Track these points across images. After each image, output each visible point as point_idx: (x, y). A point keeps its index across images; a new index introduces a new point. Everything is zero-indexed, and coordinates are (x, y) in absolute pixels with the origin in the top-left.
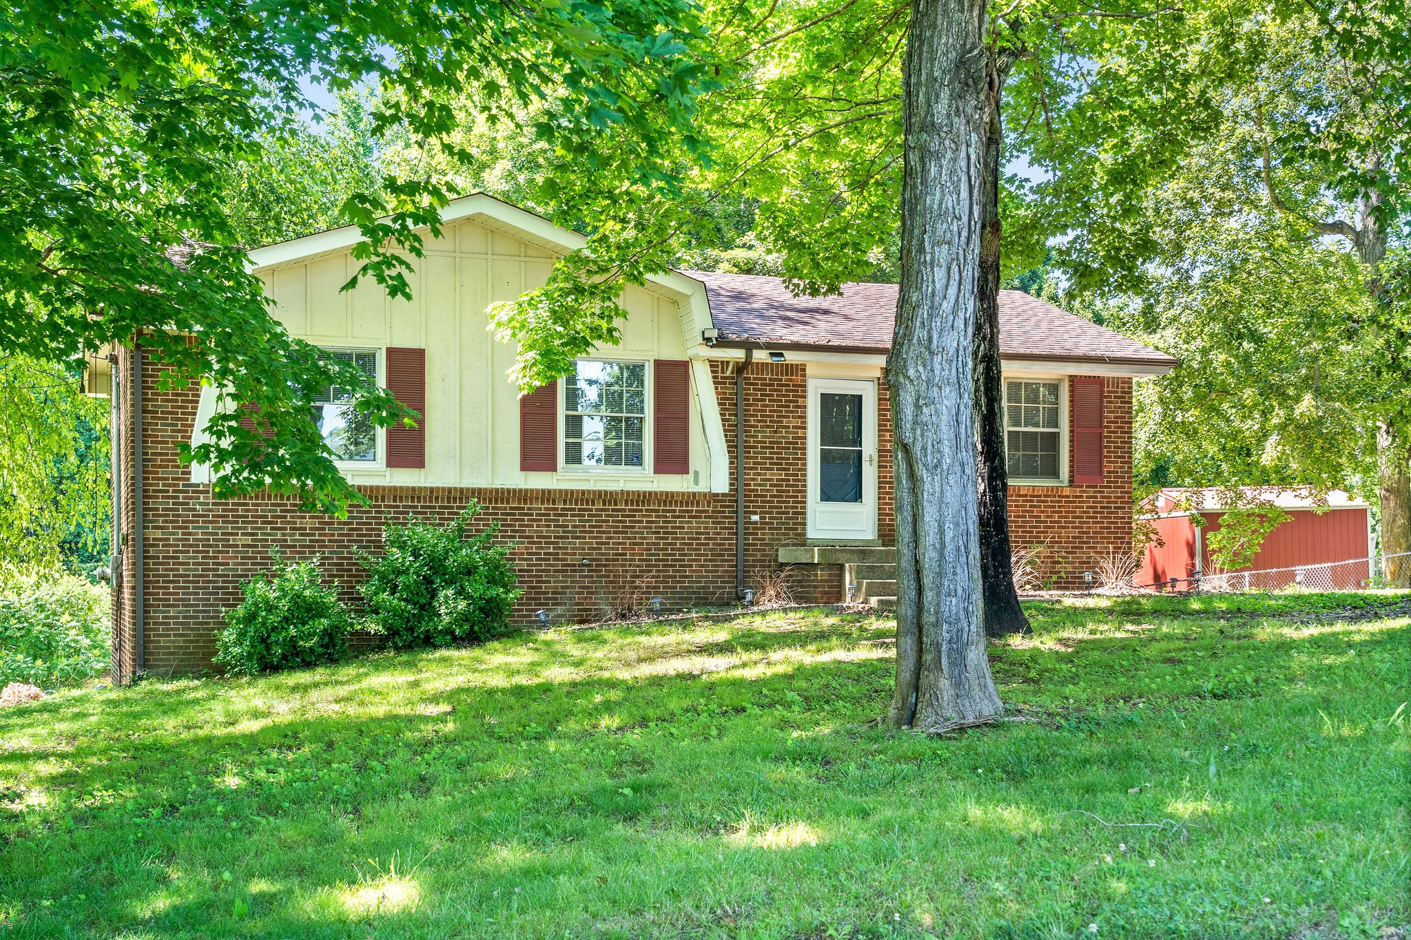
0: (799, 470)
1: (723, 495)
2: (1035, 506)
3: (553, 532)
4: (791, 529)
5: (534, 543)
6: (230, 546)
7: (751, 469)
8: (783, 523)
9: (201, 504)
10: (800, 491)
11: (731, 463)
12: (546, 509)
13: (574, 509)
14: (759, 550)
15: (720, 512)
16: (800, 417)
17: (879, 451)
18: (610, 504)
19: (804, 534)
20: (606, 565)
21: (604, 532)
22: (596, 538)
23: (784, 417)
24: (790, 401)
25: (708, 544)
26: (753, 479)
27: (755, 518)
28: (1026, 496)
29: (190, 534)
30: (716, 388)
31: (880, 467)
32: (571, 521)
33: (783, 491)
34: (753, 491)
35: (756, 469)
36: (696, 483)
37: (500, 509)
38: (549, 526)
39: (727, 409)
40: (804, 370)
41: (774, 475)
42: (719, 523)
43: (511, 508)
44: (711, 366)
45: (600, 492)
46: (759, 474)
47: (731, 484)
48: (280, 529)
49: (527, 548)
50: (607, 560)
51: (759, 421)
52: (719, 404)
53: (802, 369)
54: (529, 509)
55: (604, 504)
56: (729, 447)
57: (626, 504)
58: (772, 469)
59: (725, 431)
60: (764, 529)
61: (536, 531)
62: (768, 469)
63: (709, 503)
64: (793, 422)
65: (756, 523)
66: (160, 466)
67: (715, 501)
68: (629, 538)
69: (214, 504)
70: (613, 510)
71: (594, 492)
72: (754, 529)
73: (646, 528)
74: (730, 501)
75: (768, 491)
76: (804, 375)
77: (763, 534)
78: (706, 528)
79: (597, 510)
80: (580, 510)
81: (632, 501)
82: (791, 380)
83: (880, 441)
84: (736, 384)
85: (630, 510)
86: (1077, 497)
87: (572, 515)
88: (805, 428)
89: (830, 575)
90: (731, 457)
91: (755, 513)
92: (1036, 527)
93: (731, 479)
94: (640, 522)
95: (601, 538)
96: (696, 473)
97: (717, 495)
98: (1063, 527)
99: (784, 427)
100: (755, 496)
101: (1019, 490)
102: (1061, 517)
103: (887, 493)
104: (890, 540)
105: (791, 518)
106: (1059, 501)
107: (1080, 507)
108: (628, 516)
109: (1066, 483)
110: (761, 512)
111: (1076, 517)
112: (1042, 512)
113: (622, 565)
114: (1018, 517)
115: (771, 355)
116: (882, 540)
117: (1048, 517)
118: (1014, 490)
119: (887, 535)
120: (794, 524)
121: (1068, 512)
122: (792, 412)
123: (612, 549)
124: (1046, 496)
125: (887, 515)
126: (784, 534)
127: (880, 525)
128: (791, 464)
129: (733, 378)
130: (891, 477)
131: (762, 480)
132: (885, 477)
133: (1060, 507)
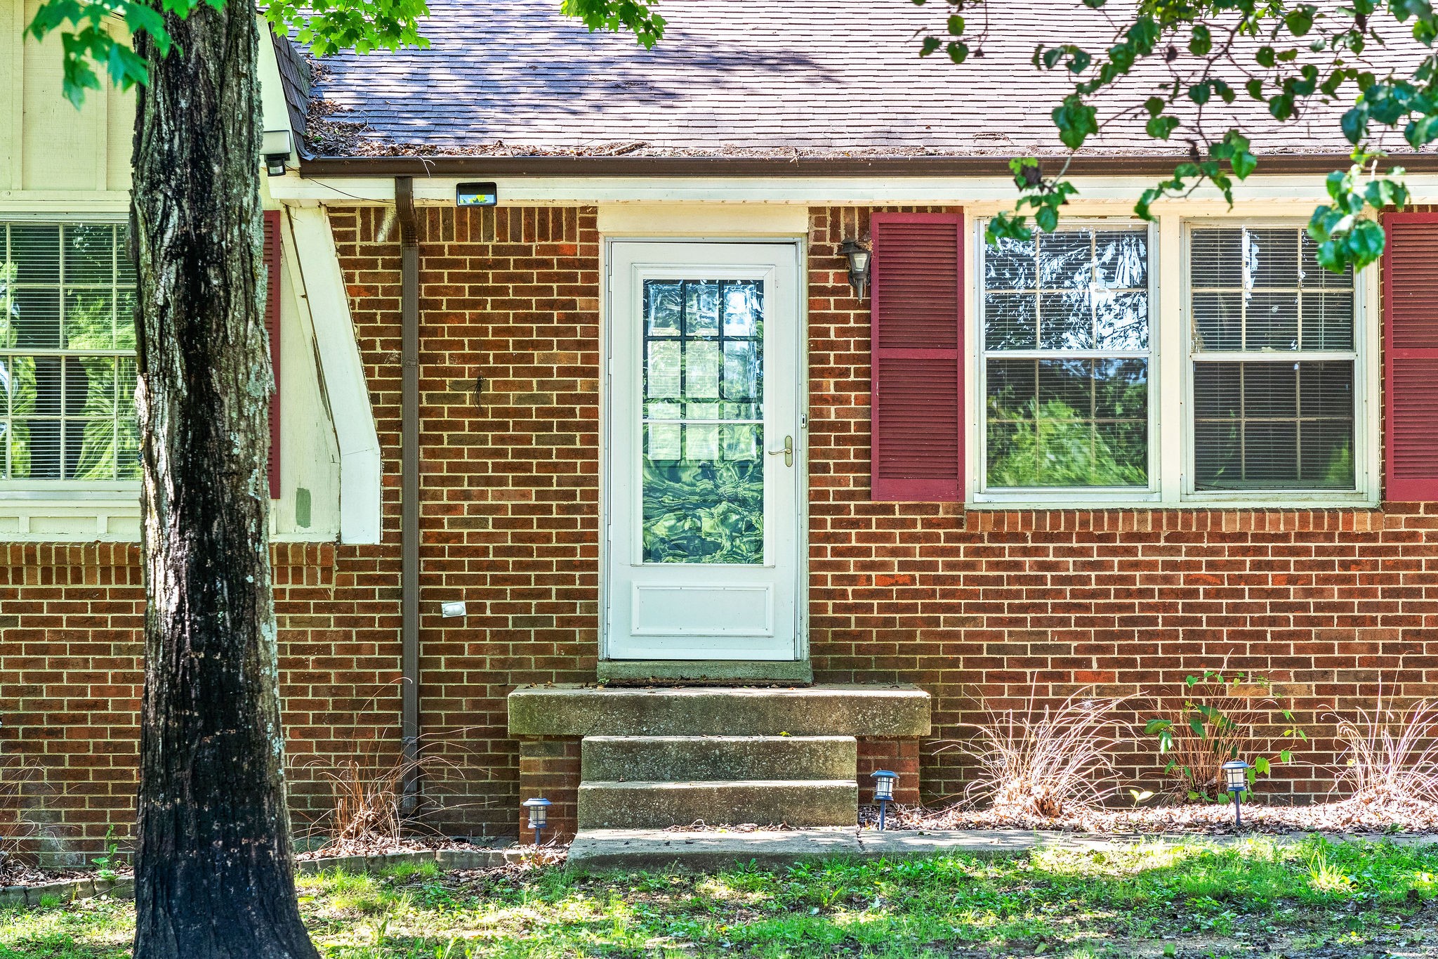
0: (578, 482)
1: (367, 550)
2: (1270, 566)
4: (554, 636)
7: (443, 481)
8: (533, 622)
10: (579, 538)
11: (387, 468)
14: (465, 691)
15: (356, 594)
16: (580, 345)
17: (813, 427)
18: (62, 578)
19: (593, 650)
20: (50, 733)
21: (45, 650)
22: (25, 663)
23: (536, 345)
24: (552, 305)
25: (325, 677)
26: (448, 509)
27: (454, 608)
28: (1241, 536)
30: (349, 278)
31: (813, 468)
33: (532, 538)
34: (447, 538)
35: (457, 481)
36: (304, 518)
39: (378, 331)
40: (591, 222)
41: (507, 497)
42: (356, 622)
44: (334, 222)
45: (31, 547)
46: (466, 496)
47: (387, 523)
50: (53, 719)
51: (465, 359)
52: (356, 318)
53: (587, 218)
55: (47, 579)
56: (381, 426)
57: (106, 579)
58: (501, 482)
59: (371, 385)
60: (480, 636)
62: (488, 481)
63: (327, 571)
64: (559, 358)
65: (457, 620)
67: (343, 566)
68: (112, 664)
70: (70, 594)
71: (16, 548)
72: (451, 636)
74: (385, 566)
75: (489, 537)
76: (594, 236)
77: (477, 649)
78: (319, 636)
79: (27, 593)
81: (120, 569)
82: (555, 250)
83: (813, 400)
84: (399, 265)
85: (116, 593)
86: (1398, 537)
88: (594, 373)
89: (550, 765)
90: (386, 454)
91: (455, 596)
92: (1273, 622)
93: (386, 509)
95: (38, 663)
96: (303, 497)
97: (351, 550)
98: (1356, 621)
99: (536, 372)
100: (454, 552)
101: (1217, 522)
102: (1350, 593)
103: (828, 538)
104: (836, 663)
105: (554, 608)
106: (1341, 551)
107: (1407, 566)
108: (110, 608)
109: (1374, 500)
110: (470, 594)
111: (1398, 593)
112: (1292, 580)
113: (93, 733)
114: (1218, 594)
115: (462, 189)
116: (816, 664)
117: (1309, 593)
118: (1202, 523)
119: (832, 650)
120: (562, 622)
121: (1370, 579)
122: (556, 332)
123: (69, 691)
124: (1301, 536)
125: (830, 594)
126: (535, 649)
127: (813, 622)
128: (555, 467)
129: (395, 250)
130: (840, 495)
131: (474, 510)
132: (824, 495)
133: (1345, 566)
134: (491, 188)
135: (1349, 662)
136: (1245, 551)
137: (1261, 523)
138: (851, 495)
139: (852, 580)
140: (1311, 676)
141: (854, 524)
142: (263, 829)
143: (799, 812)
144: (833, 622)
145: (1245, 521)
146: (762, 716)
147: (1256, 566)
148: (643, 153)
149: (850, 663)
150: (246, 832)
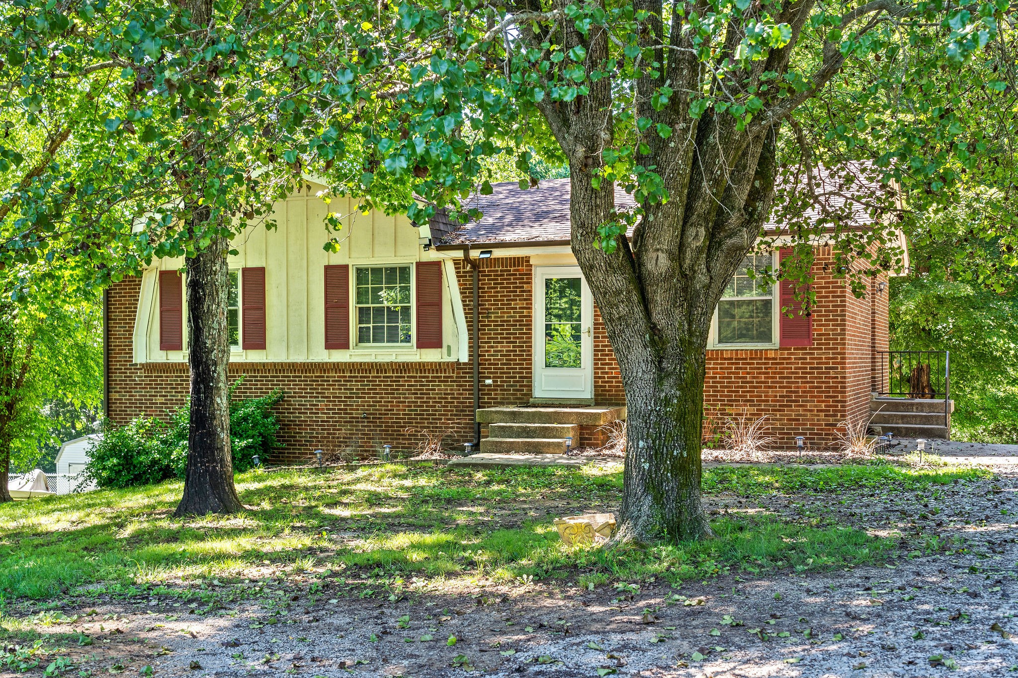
0: (526, 342)
1: (464, 364)
2: (741, 368)
3: (343, 393)
4: (518, 390)
5: (330, 401)
6: (153, 404)
7: (486, 343)
8: (512, 386)
9: (139, 377)
10: (526, 360)
11: (470, 339)
12: (338, 377)
13: (357, 377)
15: (462, 377)
16: (526, 300)
17: (595, 324)
18: (381, 373)
19: (530, 394)
20: (379, 418)
21: (377, 394)
22: (372, 398)
23: (512, 300)
24: (517, 287)
25: (453, 402)
26: (487, 351)
27: (489, 382)
28: (731, 359)
29: (132, 396)
30: (459, 281)
31: (595, 337)
32: (356, 386)
33: (511, 360)
34: (487, 360)
35: (490, 342)
36: (449, 354)
37: (308, 377)
38: (341, 389)
39: (467, 297)
40: (528, 261)
41: (504, 347)
42: (461, 386)
43: (316, 377)
44: (455, 264)
46: (492, 347)
47: (470, 356)
48: (180, 392)
49: (326, 405)
50: (380, 414)
51: (492, 305)
52: (461, 293)
53: (527, 259)
54: (327, 377)
55: (377, 372)
56: (468, 326)
57: (393, 372)
58: (503, 342)
59: (466, 313)
60: (497, 390)
61: (332, 393)
62: (499, 342)
63: (453, 370)
64: (519, 304)
65: (490, 385)
66: (118, 353)
67: (458, 369)
68: (395, 398)
69: (145, 377)
70: (384, 377)
71: (368, 363)
72: (489, 390)
73: (407, 390)
74: (470, 369)
75: (499, 360)
76: (529, 266)
77: (496, 394)
78: (451, 390)
79: (373, 377)
80: (361, 377)
81: (397, 370)
82: (518, 270)
83: (595, 316)
84: (474, 276)
85: (396, 377)
86: (784, 359)
87: (356, 381)
88: (530, 308)
90: (470, 334)
91: (489, 378)
92: (742, 387)
93: (470, 351)
94: (404, 385)
95: (375, 398)
96: (449, 347)
97: (460, 364)
98: (769, 387)
99: (513, 308)
100: (489, 364)
101: (722, 354)
102: (768, 378)
103: (599, 360)
104: (603, 399)
105: (518, 382)
106: (765, 364)
107: (787, 368)
108: (395, 381)
109: (777, 346)
110: (494, 377)
111: (784, 378)
112: (748, 373)
113: (391, 418)
114: (723, 378)
115: (482, 253)
116: (596, 400)
117: (754, 378)
118: (717, 354)
119: (601, 395)
120: (520, 386)
121: (775, 373)
122: (518, 296)
123: (384, 406)
124: (751, 359)
125: (600, 377)
126: (512, 394)
127: (595, 386)
128: (518, 338)
129: (471, 272)
130: (603, 346)
131: (495, 351)
132: (598, 346)
133: (766, 368)
134: (490, 252)
135: (768, 401)
136: (733, 364)
137: (737, 354)
138: (606, 346)
139: (607, 373)
140: (754, 405)
141: (607, 355)
142: (214, 461)
143: (545, 449)
144: (601, 386)
145: (732, 354)
146: (550, 418)
147: (736, 368)
148: (541, 239)
149: (607, 400)
150: (208, 462)
